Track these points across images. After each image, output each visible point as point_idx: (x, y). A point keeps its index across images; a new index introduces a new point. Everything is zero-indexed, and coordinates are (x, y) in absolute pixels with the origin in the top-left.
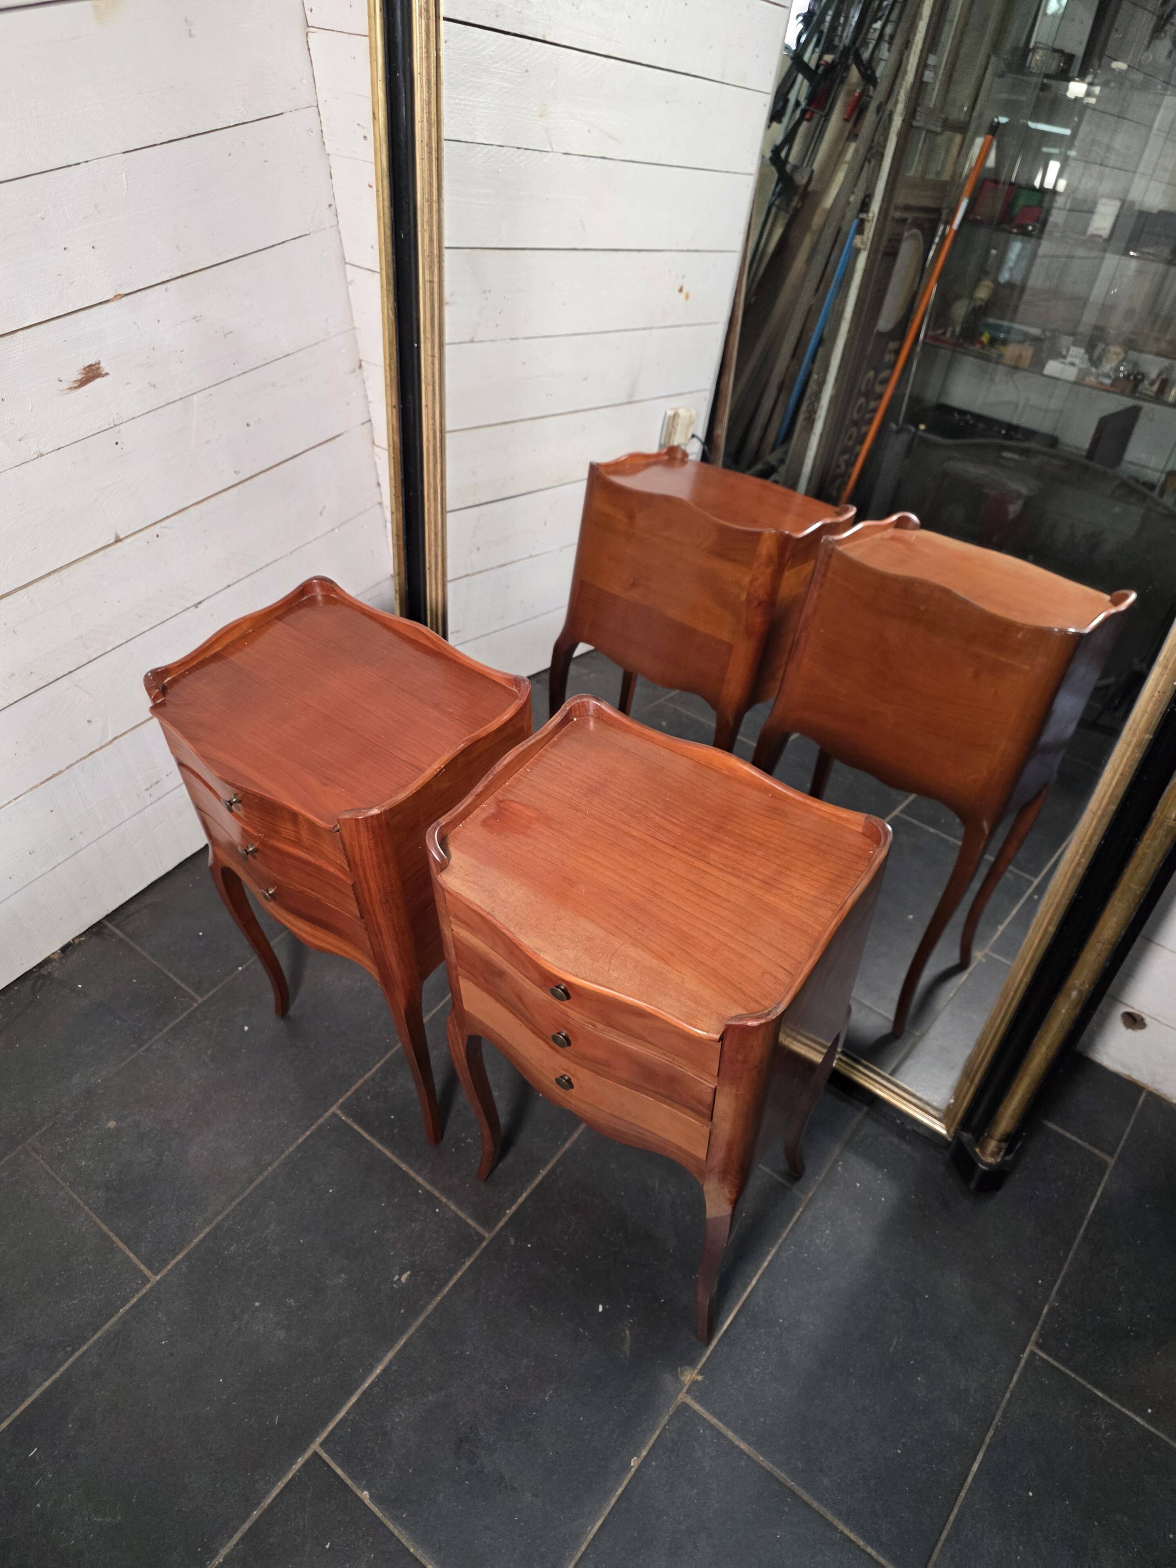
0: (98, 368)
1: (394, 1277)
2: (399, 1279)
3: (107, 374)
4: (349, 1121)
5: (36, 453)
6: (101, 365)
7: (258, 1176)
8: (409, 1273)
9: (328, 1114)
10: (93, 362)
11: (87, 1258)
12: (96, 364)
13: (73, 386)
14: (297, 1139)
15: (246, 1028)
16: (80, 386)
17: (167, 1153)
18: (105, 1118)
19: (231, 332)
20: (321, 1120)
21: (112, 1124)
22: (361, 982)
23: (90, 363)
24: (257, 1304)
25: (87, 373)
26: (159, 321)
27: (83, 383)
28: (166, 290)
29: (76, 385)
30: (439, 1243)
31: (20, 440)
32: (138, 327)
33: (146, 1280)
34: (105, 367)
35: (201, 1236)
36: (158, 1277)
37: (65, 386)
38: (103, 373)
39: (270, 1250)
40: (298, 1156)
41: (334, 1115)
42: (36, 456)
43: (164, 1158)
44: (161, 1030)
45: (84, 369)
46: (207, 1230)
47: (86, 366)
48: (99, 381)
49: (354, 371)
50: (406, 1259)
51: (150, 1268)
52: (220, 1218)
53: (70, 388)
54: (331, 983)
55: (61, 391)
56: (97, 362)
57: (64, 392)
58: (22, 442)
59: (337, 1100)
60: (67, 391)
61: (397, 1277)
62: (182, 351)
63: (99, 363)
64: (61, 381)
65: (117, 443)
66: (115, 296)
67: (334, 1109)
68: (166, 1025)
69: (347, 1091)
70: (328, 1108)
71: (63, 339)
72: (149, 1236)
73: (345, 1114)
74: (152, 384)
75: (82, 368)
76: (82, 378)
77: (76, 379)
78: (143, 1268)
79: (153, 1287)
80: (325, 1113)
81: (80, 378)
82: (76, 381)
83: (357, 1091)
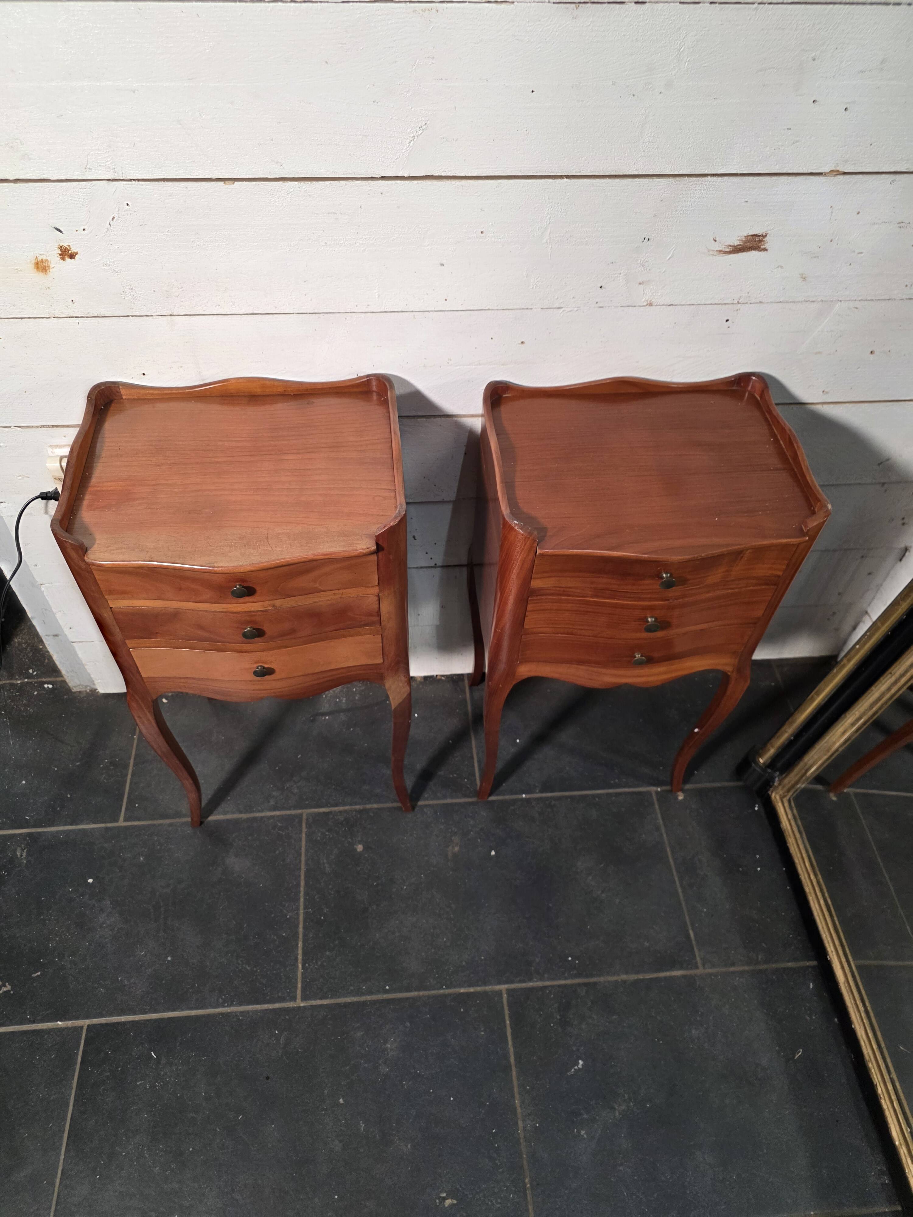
0: (761, 241)
1: (441, 1192)
2: (444, 1199)
3: (765, 250)
4: (507, 1012)
5: (647, 301)
6: (765, 239)
7: (416, 990)
8: (455, 1202)
9: (498, 987)
10: (759, 233)
11: (276, 940)
12: (762, 236)
13: (724, 250)
14: (461, 986)
15: (493, 853)
16: (730, 253)
17: (375, 907)
18: (359, 839)
20: (488, 988)
21: (360, 848)
22: (603, 892)
23: (756, 233)
24: (341, 1101)
25: (745, 242)
26: (858, 213)
27: (737, 250)
29: (728, 250)
30: (494, 1201)
31: (640, 284)
32: (832, 212)
33: (294, 999)
34: (769, 243)
35: (347, 1000)
36: (302, 1005)
37: (717, 247)
38: (763, 247)
39: (380, 1065)
40: (453, 1003)
41: (499, 993)
42: (646, 304)
43: (370, 909)
44: (439, 799)
45: (747, 237)
46: (355, 999)
47: (751, 234)
48: (754, 254)
50: (461, 1186)
51: (303, 990)
52: (369, 998)
53: (720, 251)
54: (579, 871)
55: (710, 251)
56: (764, 234)
57: (711, 253)
58: (641, 286)
59: (512, 982)
60: (715, 253)
61: (444, 1195)
62: (861, 253)
63: (765, 236)
64: (715, 241)
65: (727, 321)
66: (830, 172)
67: (503, 987)
68: (445, 797)
69: (524, 981)
70: (499, 983)
71: (746, 200)
72: (319, 963)
73: (508, 1001)
74: (804, 276)
75: (746, 235)
76: (739, 245)
77: (731, 244)
78: (299, 986)
79: (294, 1009)
80: (495, 985)
81: (736, 244)
82: (730, 246)
83: (531, 990)
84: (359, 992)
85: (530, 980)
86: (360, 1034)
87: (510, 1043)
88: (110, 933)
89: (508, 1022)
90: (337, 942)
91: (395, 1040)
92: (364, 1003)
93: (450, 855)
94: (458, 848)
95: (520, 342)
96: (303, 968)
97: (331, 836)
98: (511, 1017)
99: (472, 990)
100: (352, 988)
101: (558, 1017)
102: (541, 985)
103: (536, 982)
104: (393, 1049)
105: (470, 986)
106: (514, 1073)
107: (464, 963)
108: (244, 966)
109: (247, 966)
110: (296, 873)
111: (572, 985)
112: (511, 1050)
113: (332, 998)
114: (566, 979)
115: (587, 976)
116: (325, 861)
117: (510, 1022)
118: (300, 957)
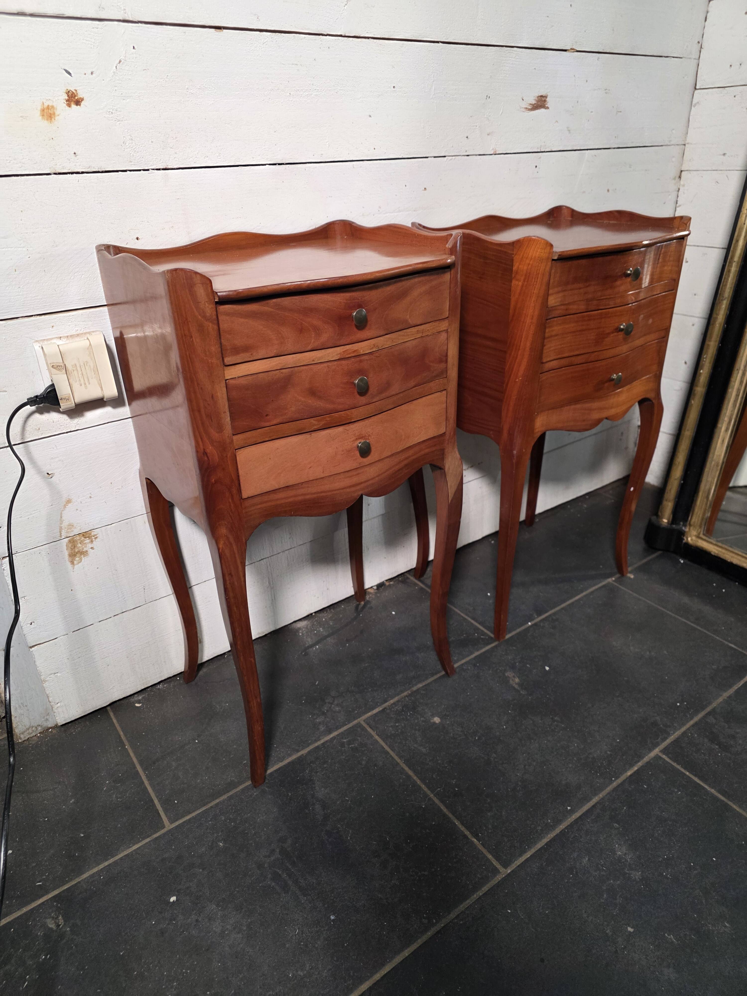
0: (545, 101)
3: (548, 108)
4: (678, 767)
5: (493, 150)
6: (548, 99)
7: (594, 796)
9: (653, 754)
10: (543, 94)
13: (528, 107)
14: (626, 771)
15: (547, 668)
16: (531, 110)
17: (494, 755)
18: (430, 714)
19: (621, 112)
20: (646, 759)
21: (437, 720)
24: (630, 929)
25: (538, 101)
26: (587, 81)
27: (534, 107)
28: (598, 59)
29: (530, 108)
31: (488, 135)
32: (575, 80)
33: (496, 871)
34: (550, 102)
35: (545, 841)
36: (509, 871)
37: (525, 105)
38: (546, 106)
39: (629, 874)
40: (633, 787)
41: (658, 757)
42: (492, 153)
43: (492, 759)
44: (467, 656)
45: (538, 97)
46: (551, 835)
47: (540, 95)
48: (542, 110)
49: (675, 179)
51: (498, 858)
52: (562, 827)
53: (526, 108)
55: (521, 108)
56: (546, 95)
58: (489, 136)
59: (658, 744)
60: (524, 110)
62: (592, 112)
63: (546, 97)
64: (523, 100)
65: (536, 167)
66: (571, 49)
67: (656, 752)
68: (471, 653)
69: (666, 738)
70: (650, 750)
71: (535, 67)
72: (490, 826)
73: (670, 759)
74: (569, 129)
75: (537, 96)
76: (535, 104)
77: (531, 103)
78: (490, 857)
79: (504, 879)
80: (649, 753)
81: (533, 103)
82: (531, 104)
83: (676, 741)
84: (549, 828)
85: (669, 735)
86: (585, 860)
87: (706, 787)
88: (240, 936)
89: (688, 773)
90: (489, 801)
91: (620, 845)
92: (562, 833)
93: (516, 687)
94: (518, 679)
95: (424, 189)
96: (479, 841)
97: (403, 725)
98: (685, 768)
99: (636, 768)
100: (540, 828)
101: (717, 747)
102: (680, 733)
103: (674, 733)
104: (626, 854)
105: (632, 766)
106: (735, 807)
107: (609, 753)
108: (420, 874)
109: (423, 873)
110: (398, 769)
111: (700, 720)
112: (713, 791)
113: (531, 848)
114: (692, 718)
115: (703, 709)
116: (415, 745)
117: (688, 772)
118: (467, 833)
